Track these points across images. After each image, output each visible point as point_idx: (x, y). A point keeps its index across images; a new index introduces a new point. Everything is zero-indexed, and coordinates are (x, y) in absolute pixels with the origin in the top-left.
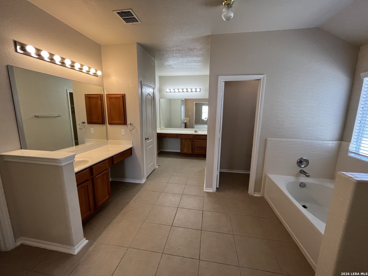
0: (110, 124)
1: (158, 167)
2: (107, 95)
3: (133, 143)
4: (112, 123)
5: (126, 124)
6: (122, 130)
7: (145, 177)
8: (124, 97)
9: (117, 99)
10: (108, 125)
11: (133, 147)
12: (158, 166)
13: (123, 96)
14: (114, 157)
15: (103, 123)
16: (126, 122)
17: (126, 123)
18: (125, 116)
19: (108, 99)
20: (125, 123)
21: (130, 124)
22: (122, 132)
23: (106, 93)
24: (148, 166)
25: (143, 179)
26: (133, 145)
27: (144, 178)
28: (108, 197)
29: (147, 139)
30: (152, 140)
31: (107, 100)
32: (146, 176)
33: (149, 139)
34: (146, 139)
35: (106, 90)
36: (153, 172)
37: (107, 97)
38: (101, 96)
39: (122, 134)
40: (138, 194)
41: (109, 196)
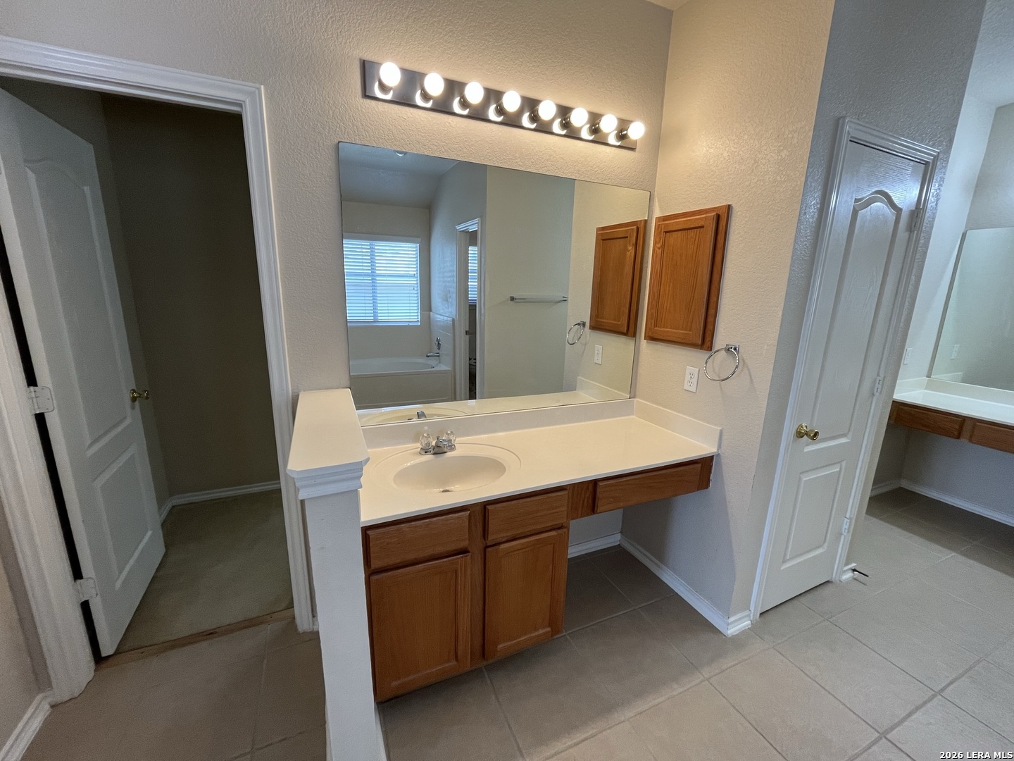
0: (651, 338)
1: (850, 574)
2: (658, 219)
3: (724, 437)
4: (656, 336)
5: (710, 348)
6: (689, 369)
7: (752, 608)
8: (722, 223)
9: (692, 233)
10: (644, 343)
11: (718, 455)
12: (854, 570)
13: (718, 217)
14: (601, 484)
15: (629, 330)
16: (708, 339)
17: (707, 344)
18: (711, 311)
19: (658, 240)
20: (704, 341)
21: (728, 350)
22: (687, 377)
23: (658, 213)
24: (784, 562)
25: (735, 614)
26: (720, 446)
27: (746, 613)
28: (544, 634)
29: (807, 434)
30: (843, 440)
31: (655, 243)
32: (758, 602)
33: (819, 437)
34: (800, 434)
35: (659, 201)
36: (809, 596)
37: (658, 227)
38: (638, 229)
39: (686, 387)
40: (677, 690)
41: (549, 629)
